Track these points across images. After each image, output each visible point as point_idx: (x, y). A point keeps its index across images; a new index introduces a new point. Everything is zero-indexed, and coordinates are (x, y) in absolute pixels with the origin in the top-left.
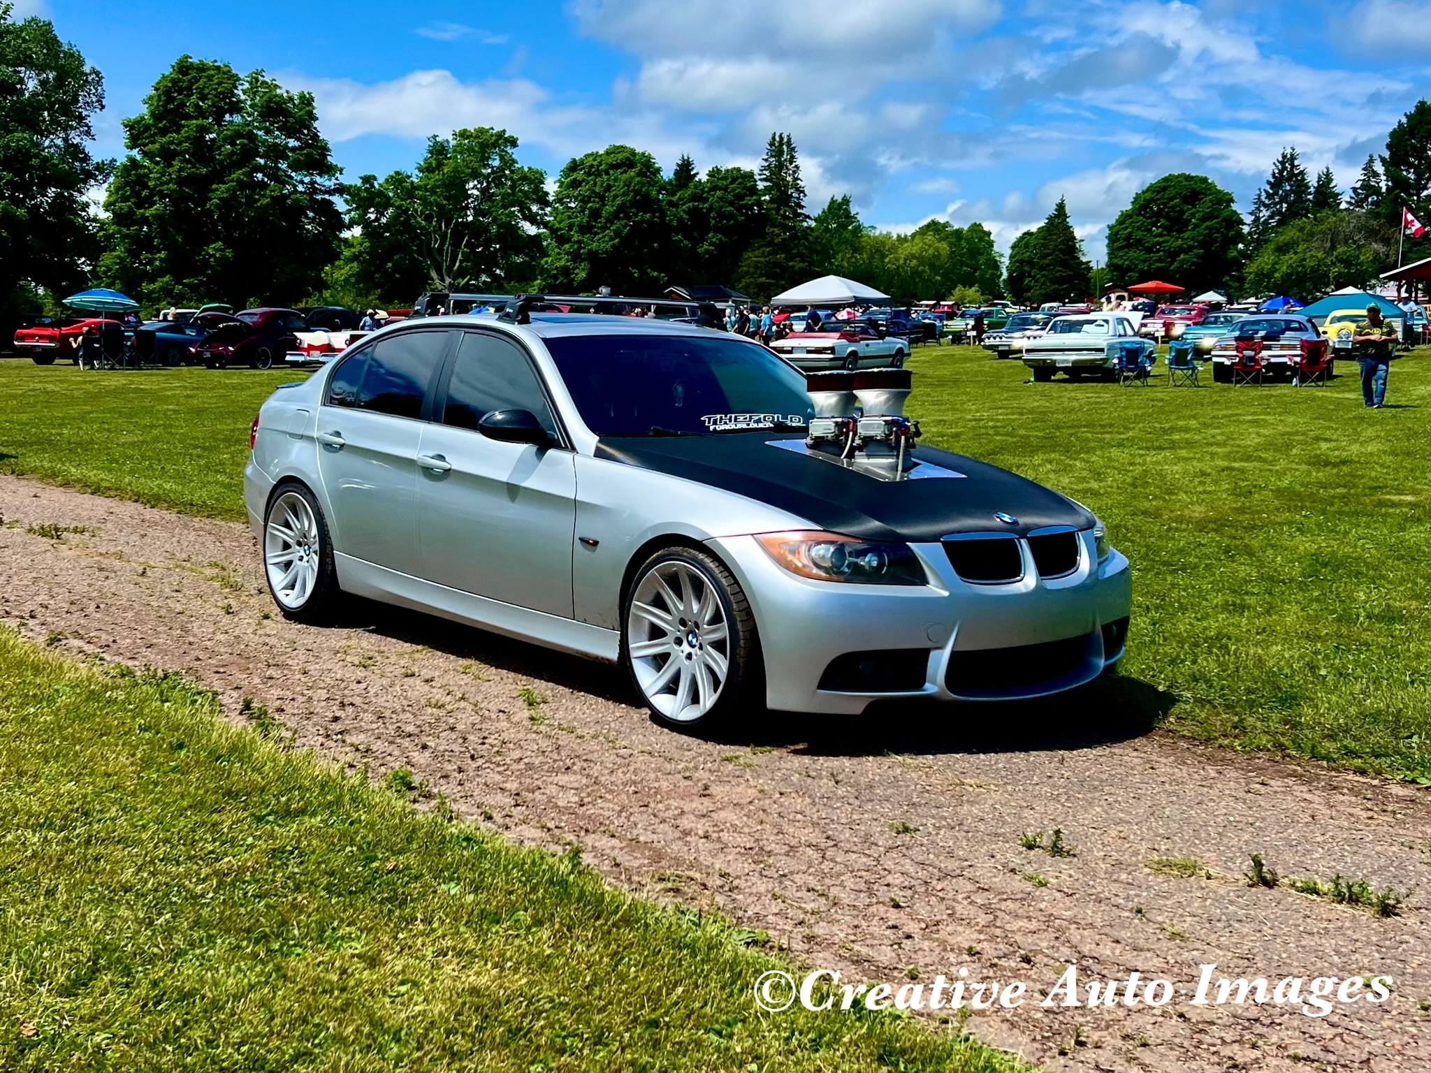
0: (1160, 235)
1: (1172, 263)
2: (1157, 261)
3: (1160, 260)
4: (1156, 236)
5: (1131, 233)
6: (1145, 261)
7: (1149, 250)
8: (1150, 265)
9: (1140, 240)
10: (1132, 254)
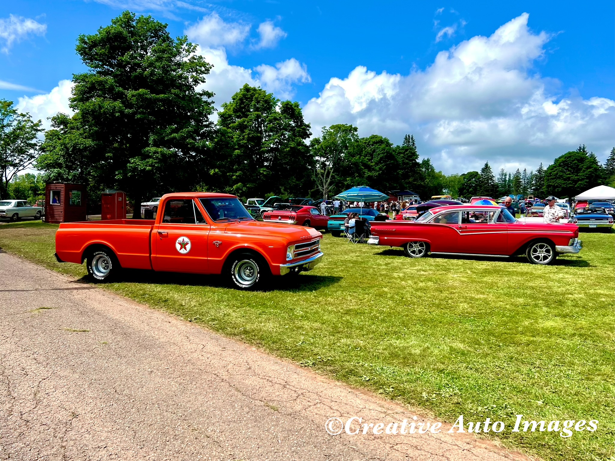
0: (569, 174)
1: (575, 184)
2: (569, 184)
3: (570, 184)
4: (567, 174)
5: (557, 173)
6: (564, 184)
7: (565, 180)
8: (566, 185)
9: (562, 176)
10: (559, 181)
